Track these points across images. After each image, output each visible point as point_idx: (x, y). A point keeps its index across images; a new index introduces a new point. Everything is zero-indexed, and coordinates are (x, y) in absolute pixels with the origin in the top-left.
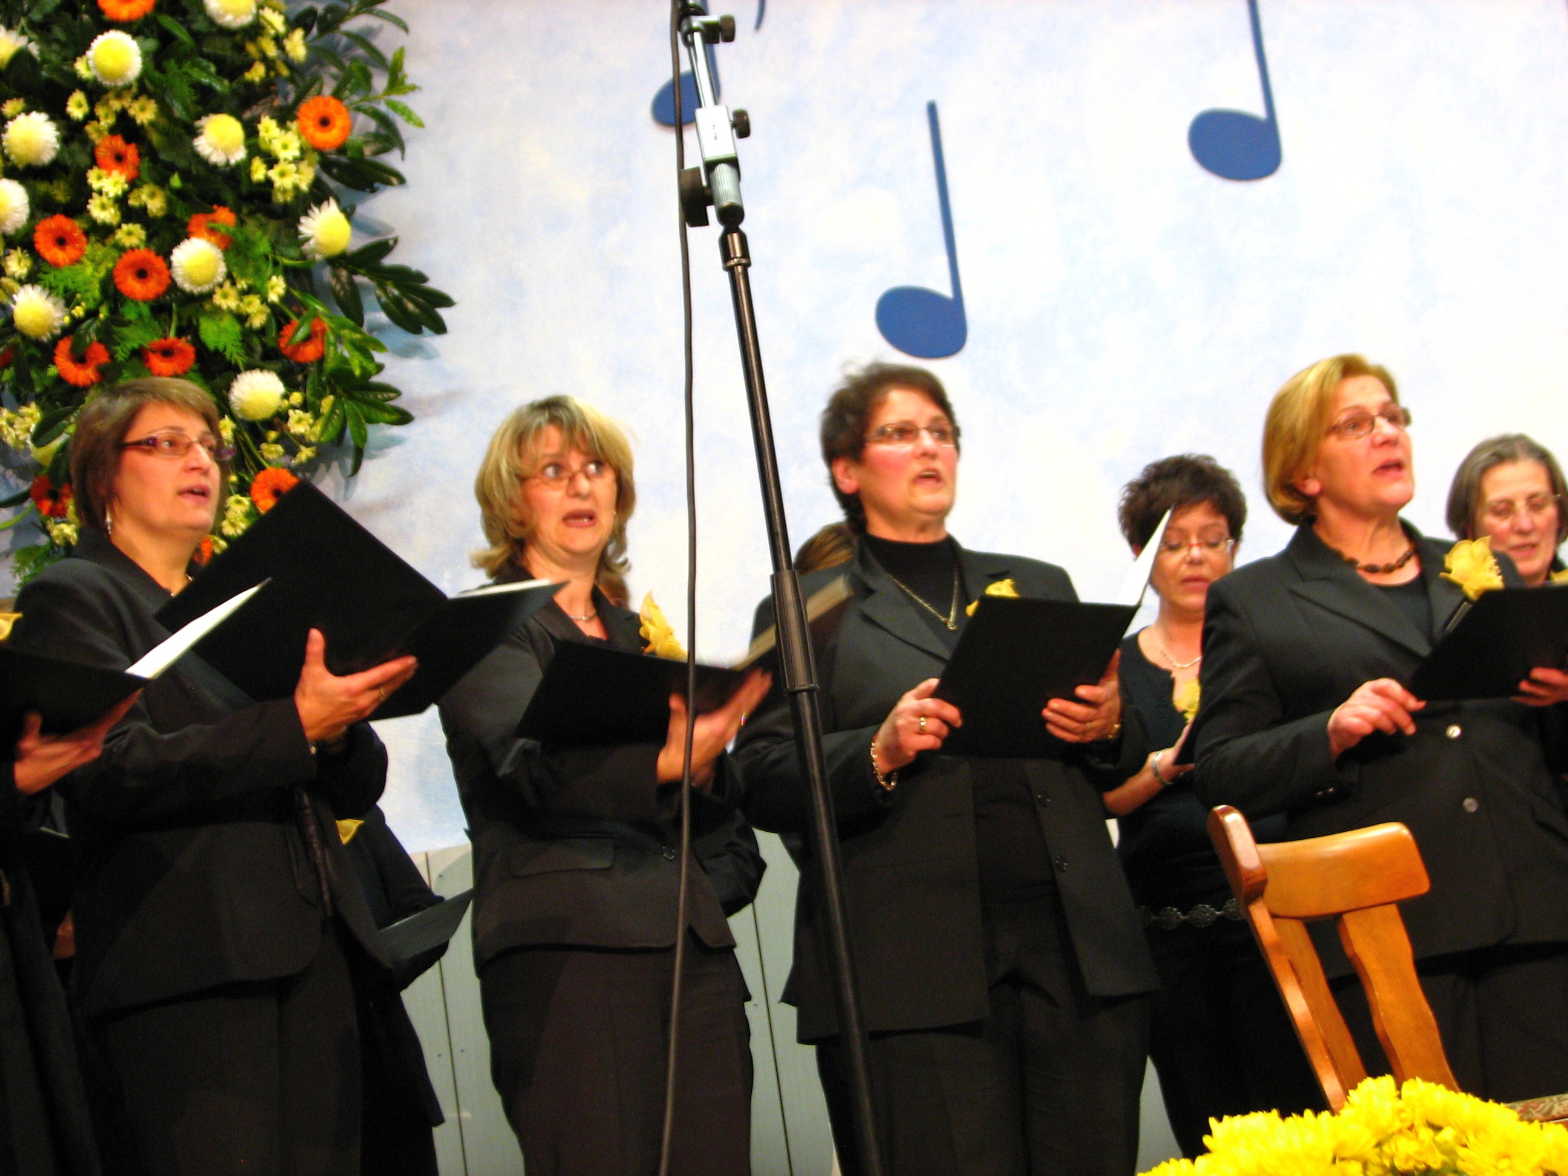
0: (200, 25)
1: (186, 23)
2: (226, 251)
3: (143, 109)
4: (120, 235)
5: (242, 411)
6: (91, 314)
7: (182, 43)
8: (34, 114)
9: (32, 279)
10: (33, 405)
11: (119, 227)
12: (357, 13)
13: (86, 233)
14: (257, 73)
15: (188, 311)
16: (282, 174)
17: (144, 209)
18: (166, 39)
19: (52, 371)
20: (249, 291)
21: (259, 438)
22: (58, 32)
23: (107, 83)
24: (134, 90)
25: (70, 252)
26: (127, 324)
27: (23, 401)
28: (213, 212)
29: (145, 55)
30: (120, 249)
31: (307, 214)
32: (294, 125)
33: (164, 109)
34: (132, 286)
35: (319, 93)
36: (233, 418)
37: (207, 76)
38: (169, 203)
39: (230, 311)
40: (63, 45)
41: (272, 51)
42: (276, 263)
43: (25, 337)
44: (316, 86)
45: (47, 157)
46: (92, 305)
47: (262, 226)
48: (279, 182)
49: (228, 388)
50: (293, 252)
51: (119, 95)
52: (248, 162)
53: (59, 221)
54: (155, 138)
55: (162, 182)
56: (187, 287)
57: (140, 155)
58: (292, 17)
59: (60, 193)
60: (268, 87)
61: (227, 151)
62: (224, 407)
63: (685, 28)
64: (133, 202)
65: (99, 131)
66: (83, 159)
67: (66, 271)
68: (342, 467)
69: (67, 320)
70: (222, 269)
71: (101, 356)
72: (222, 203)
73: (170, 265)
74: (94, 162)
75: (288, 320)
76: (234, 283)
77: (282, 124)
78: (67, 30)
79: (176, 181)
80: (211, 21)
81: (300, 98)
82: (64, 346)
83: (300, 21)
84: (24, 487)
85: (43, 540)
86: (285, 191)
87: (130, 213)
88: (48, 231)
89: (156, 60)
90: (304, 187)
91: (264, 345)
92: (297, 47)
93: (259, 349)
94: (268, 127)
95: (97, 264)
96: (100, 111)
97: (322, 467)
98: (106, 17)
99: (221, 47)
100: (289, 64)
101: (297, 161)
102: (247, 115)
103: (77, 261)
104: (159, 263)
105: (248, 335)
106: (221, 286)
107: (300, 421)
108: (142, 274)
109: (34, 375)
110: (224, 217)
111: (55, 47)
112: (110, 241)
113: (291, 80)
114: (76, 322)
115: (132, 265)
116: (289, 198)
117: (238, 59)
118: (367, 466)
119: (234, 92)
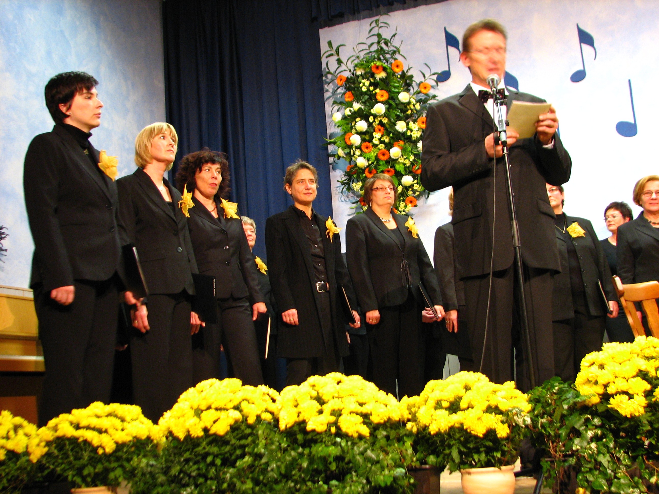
0: (397, 102)
1: (395, 102)
2: (401, 150)
3: (385, 120)
4: (379, 146)
5: (404, 184)
6: (373, 163)
7: (394, 106)
8: (362, 121)
9: (361, 155)
10: (360, 182)
11: (379, 144)
12: (431, 99)
13: (372, 146)
14: (409, 112)
15: (393, 163)
16: (414, 134)
17: (384, 141)
18: (390, 105)
19: (364, 175)
20: (406, 159)
21: (407, 190)
22: (368, 104)
23: (377, 114)
24: (383, 116)
25: (369, 150)
26: (380, 165)
27: (358, 181)
28: (399, 142)
29: (386, 108)
30: (379, 149)
31: (419, 142)
32: (417, 123)
33: (389, 120)
34: (381, 157)
35: (422, 116)
36: (402, 185)
37: (398, 113)
38: (390, 139)
39: (402, 163)
40: (369, 106)
41: (412, 107)
42: (412, 153)
43: (359, 168)
45: (365, 130)
46: (373, 161)
47: (409, 145)
49: (401, 179)
50: (416, 150)
51: (380, 117)
52: (407, 131)
53: (367, 144)
54: (387, 126)
55: (388, 135)
56: (393, 158)
57: (384, 129)
58: (417, 100)
59: (367, 137)
60: (411, 115)
61: (402, 129)
62: (400, 184)
63: (496, 102)
64: (382, 139)
65: (375, 125)
66: (372, 130)
67: (368, 154)
68: (425, 196)
69: (368, 164)
70: (401, 154)
71: (374, 171)
72: (401, 140)
73: (389, 153)
74: (374, 131)
75: (414, 165)
76: (403, 157)
77: (414, 123)
78: (370, 103)
79: (391, 135)
80: (400, 101)
81: (418, 117)
82: (367, 170)
83: (419, 101)
84: (358, 199)
85: (362, 211)
86: (414, 137)
87: (382, 142)
88: (364, 146)
89: (388, 109)
90: (419, 136)
91: (409, 170)
92: (418, 107)
94: (411, 123)
95: (374, 153)
96: (376, 120)
97: (421, 196)
98: (378, 101)
99: (402, 107)
100: (416, 110)
101: (417, 131)
102: (407, 121)
103: (370, 152)
104: (387, 152)
105: (406, 168)
106: (400, 157)
107: (416, 186)
108: (384, 155)
109: (361, 176)
110: (401, 143)
111: (367, 107)
112: (377, 148)
113: (416, 113)
114: (370, 165)
115: (381, 153)
116: (415, 139)
117: (405, 109)
118: (430, 196)
119: (404, 116)
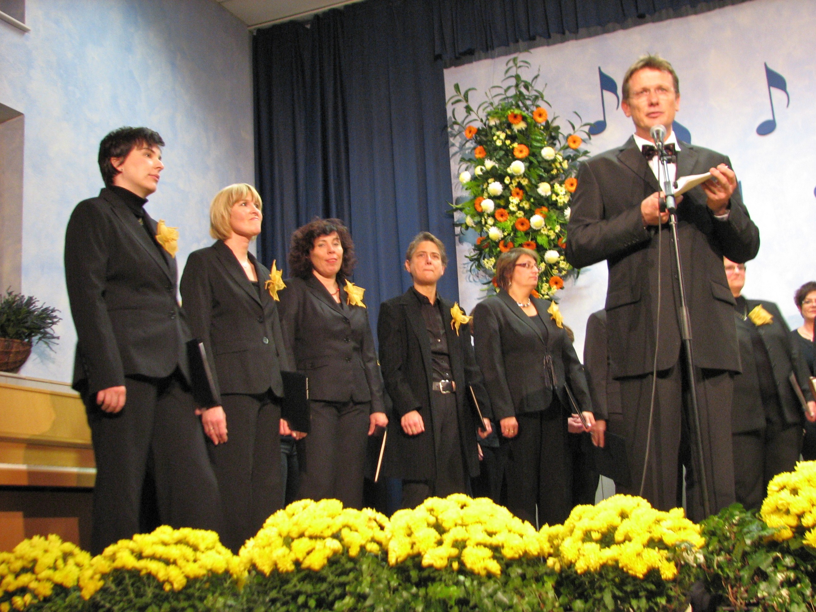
0: (540, 159)
1: (536, 159)
2: (545, 219)
3: (524, 181)
4: (517, 214)
5: (548, 261)
6: (509, 234)
7: (535, 164)
8: (496, 182)
9: (494, 225)
11: (517, 212)
12: (582, 156)
13: (509, 213)
14: (554, 172)
15: (535, 234)
16: (560, 198)
17: (524, 207)
18: (531, 163)
19: (498, 249)
20: (551, 229)
21: (552, 268)
22: (503, 161)
23: (515, 174)
24: (522, 176)
25: (504, 218)
26: (518, 237)
27: (490, 257)
28: (541, 208)
29: (525, 167)
30: (517, 217)
31: (566, 209)
32: (564, 186)
33: (530, 181)
34: (520, 227)
35: (571, 177)
36: (545, 263)
37: (541, 173)
38: (530, 206)
39: (545, 234)
40: (504, 164)
41: (559, 166)
42: (558, 222)
43: (492, 240)
44: (570, 175)
45: (499, 193)
46: (509, 232)
47: (555, 212)
48: (559, 201)
49: (544, 255)
50: (562, 219)
51: (518, 177)
52: (551, 196)
53: (501, 210)
54: (527, 189)
55: (528, 200)
56: (534, 228)
57: (523, 193)
58: (564, 157)
60: (557, 176)
61: (546, 192)
62: (543, 260)
63: (662, 159)
64: (521, 205)
65: (513, 187)
66: (508, 194)
67: (503, 223)
68: (574, 276)
69: (503, 236)
70: (544, 223)
72: (543, 205)
73: (530, 222)
74: (511, 195)
75: (560, 237)
76: (546, 227)
77: (561, 185)
78: (506, 161)
79: (532, 200)
80: (543, 158)
81: (566, 178)
82: (502, 243)
83: (567, 158)
84: (490, 279)
86: (561, 203)
87: (520, 208)
88: (499, 213)
89: (528, 168)
90: (566, 202)
91: (554, 244)
92: (565, 165)
93: (553, 245)
94: (557, 186)
95: (511, 221)
96: (513, 182)
97: (569, 276)
98: (515, 157)
99: (545, 165)
100: (563, 170)
101: (564, 195)
102: (552, 183)
103: (506, 221)
104: (527, 221)
105: (550, 241)
106: (543, 228)
107: (563, 264)
108: (522, 224)
109: (494, 250)
110: (545, 210)
111: (502, 165)
112: (514, 216)
113: (564, 174)
114: (505, 237)
115: (519, 222)
116: (562, 205)
117: (550, 168)
118: (580, 276)
119: (548, 177)
